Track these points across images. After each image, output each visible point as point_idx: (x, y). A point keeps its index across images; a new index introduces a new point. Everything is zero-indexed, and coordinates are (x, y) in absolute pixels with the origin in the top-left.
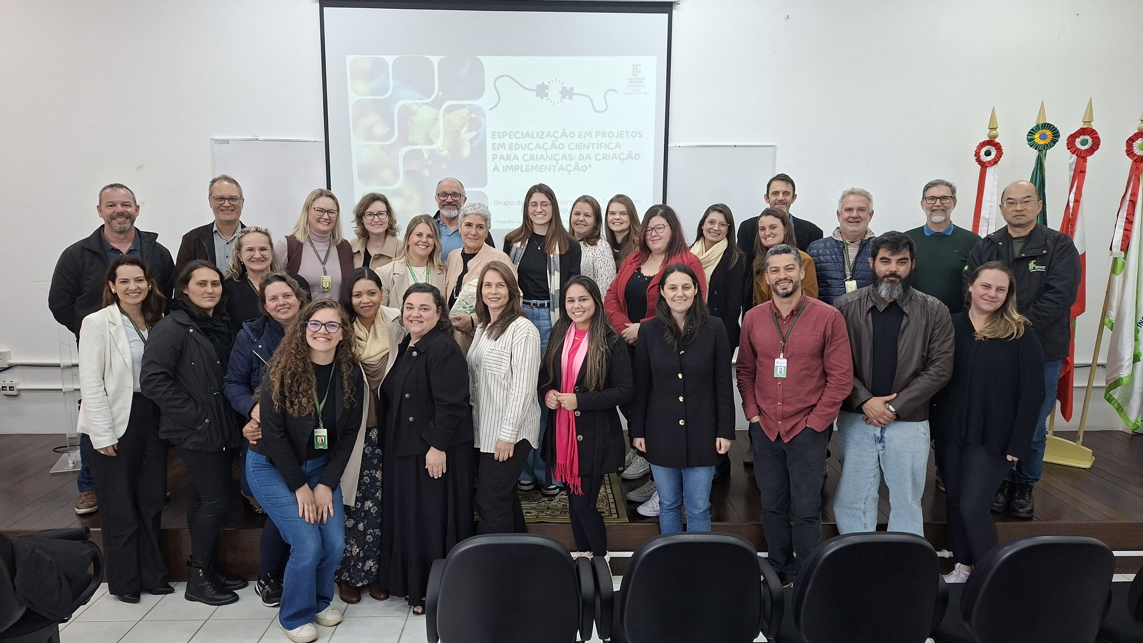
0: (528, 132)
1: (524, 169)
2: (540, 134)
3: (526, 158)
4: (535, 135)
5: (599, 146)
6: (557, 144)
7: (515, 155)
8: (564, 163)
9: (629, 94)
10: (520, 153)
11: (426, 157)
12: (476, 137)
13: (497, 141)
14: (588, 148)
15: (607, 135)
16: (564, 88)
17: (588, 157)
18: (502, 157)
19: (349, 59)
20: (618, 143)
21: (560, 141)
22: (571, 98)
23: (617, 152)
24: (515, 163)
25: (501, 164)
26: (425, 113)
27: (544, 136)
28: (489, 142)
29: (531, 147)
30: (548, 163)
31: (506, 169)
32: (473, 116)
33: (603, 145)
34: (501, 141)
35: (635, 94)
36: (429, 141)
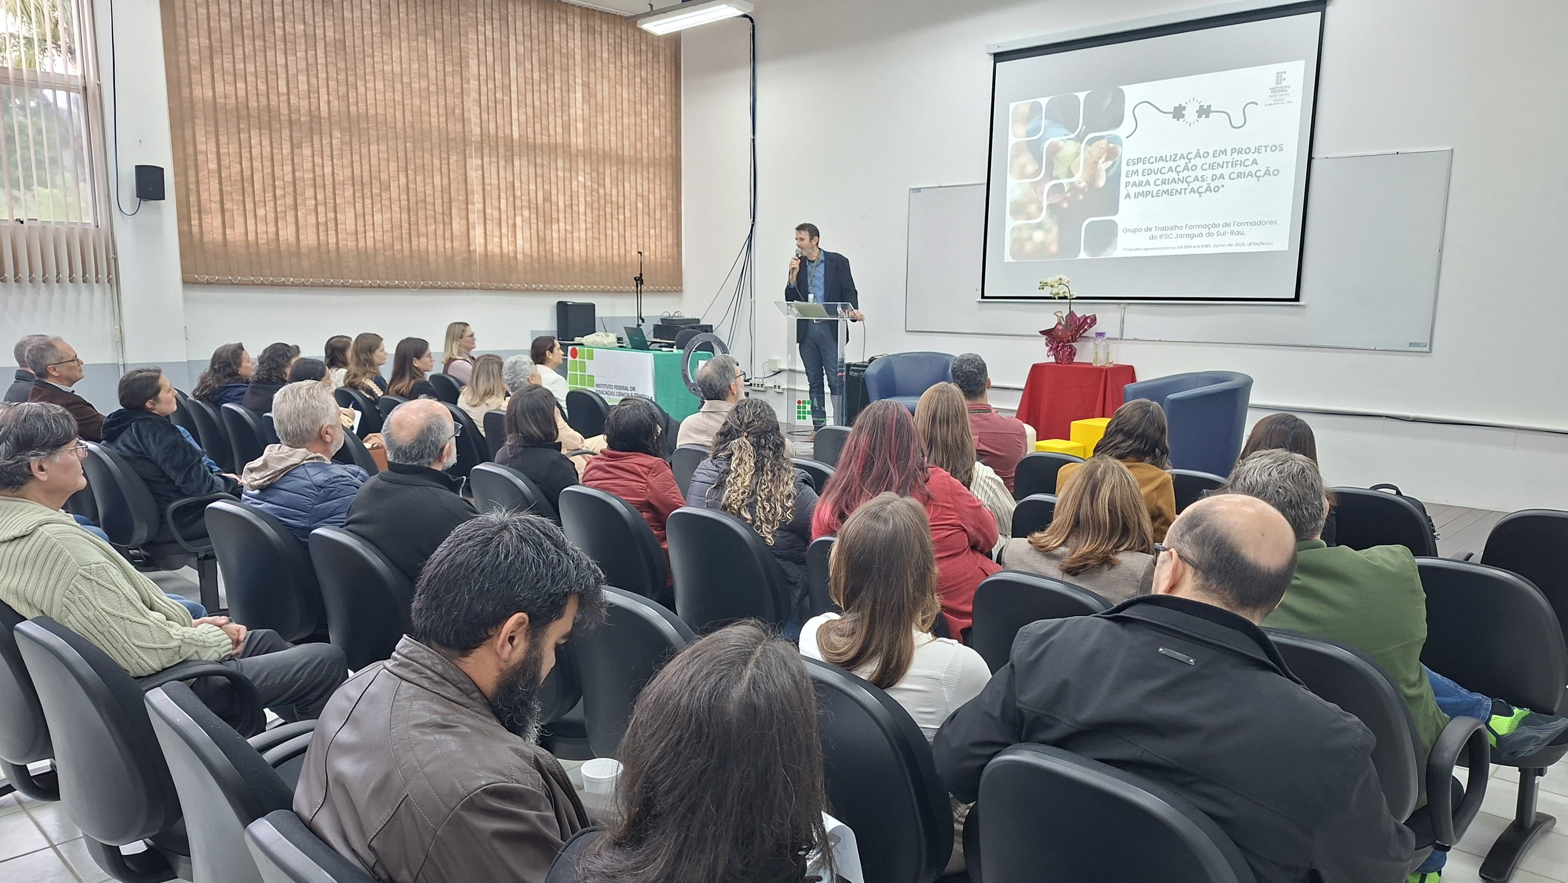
0: (1161, 156)
1: (1155, 194)
2: (1173, 157)
3: (1157, 183)
4: (1168, 159)
5: (1234, 164)
6: (1190, 166)
7: (1148, 181)
8: (1195, 185)
9: (1270, 105)
10: (1152, 178)
11: (1066, 190)
12: (1112, 165)
13: (1132, 168)
14: (1222, 167)
15: (1243, 152)
16: (1201, 107)
17: (1222, 176)
18: (1134, 184)
19: (1012, 106)
20: (1255, 159)
21: (1193, 162)
22: (1207, 117)
23: (1253, 168)
24: (1147, 188)
25: (1133, 191)
26: (1070, 147)
27: (1178, 158)
28: (1124, 169)
29: (1163, 171)
30: (1179, 186)
31: (1136, 196)
32: (1111, 145)
33: (1239, 162)
34: (1134, 168)
35: (1277, 104)
36: (1070, 174)
